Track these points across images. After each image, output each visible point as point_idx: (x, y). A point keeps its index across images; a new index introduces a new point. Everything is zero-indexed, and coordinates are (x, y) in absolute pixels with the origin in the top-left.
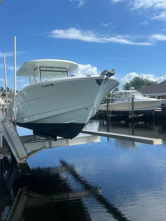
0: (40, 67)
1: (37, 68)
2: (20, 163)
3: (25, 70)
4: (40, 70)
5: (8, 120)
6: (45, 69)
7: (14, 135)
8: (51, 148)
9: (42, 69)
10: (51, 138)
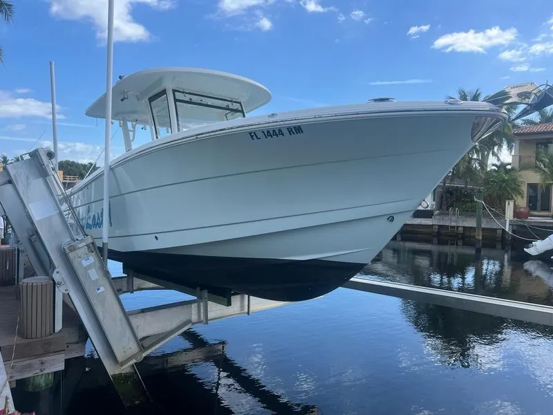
0: (174, 91)
1: (164, 92)
2: (115, 375)
3: (122, 100)
4: (176, 100)
5: (84, 244)
6: (187, 98)
7: (102, 289)
8: (207, 323)
9: (179, 96)
10: (205, 293)
